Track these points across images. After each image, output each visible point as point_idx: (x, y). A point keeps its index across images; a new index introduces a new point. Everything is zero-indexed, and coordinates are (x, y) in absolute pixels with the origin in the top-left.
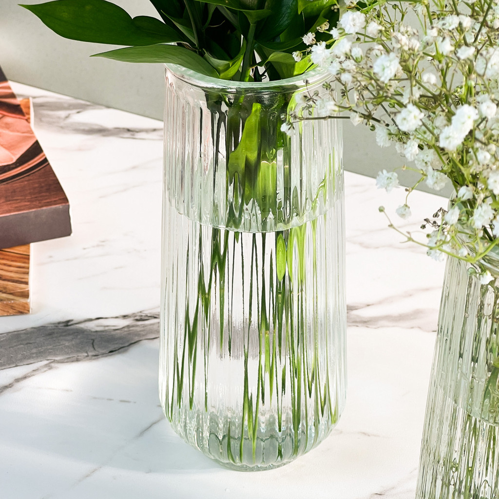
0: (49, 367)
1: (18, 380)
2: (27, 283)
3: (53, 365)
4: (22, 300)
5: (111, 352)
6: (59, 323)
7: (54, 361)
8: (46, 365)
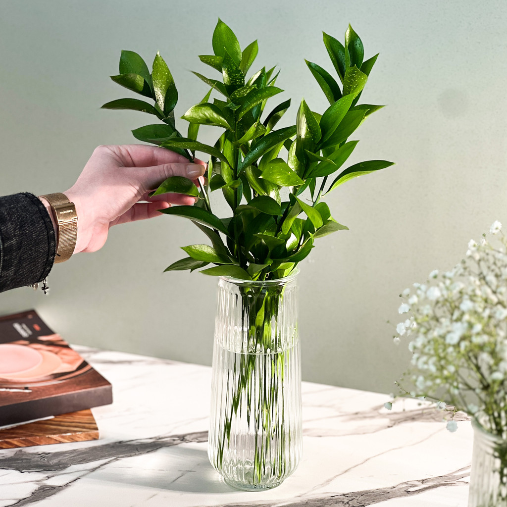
0: (116, 459)
1: (102, 465)
2: (95, 424)
3: (118, 458)
4: (95, 431)
5: (148, 452)
6: (116, 443)
7: (119, 457)
8: (115, 459)
